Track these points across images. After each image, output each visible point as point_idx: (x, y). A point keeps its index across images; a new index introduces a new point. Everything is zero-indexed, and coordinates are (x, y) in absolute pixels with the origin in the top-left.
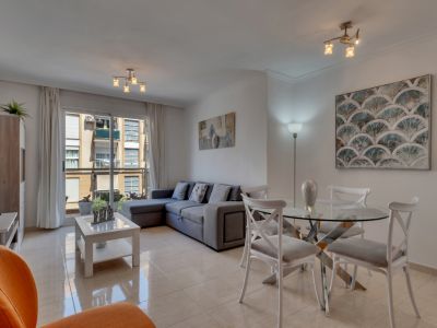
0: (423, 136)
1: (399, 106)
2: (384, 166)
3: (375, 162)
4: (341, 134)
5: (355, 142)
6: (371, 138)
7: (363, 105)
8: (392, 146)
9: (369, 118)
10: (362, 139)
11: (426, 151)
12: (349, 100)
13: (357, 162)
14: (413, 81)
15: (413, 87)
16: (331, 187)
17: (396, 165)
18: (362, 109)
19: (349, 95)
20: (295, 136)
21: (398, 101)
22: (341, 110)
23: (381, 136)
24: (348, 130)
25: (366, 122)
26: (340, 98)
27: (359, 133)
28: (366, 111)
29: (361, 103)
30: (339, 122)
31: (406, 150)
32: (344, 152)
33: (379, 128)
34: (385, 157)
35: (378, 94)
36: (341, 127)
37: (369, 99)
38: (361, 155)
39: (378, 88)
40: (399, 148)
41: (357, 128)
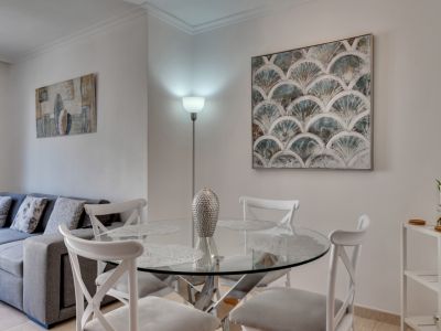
0: (363, 122)
1: (333, 77)
2: (316, 165)
3: (305, 160)
4: (259, 117)
5: (278, 128)
6: (299, 124)
7: (289, 73)
8: (326, 135)
9: (296, 94)
10: (287, 124)
11: (368, 144)
12: (269, 65)
13: (280, 159)
14: (351, 41)
15: (351, 50)
16: (244, 199)
17: (330, 163)
18: (286, 80)
19: (269, 57)
20: (194, 116)
21: (333, 70)
22: (258, 79)
23: (312, 120)
24: (268, 111)
25: (293, 99)
26: (257, 62)
27: (283, 116)
28: (293, 83)
29: (285, 71)
30: (256, 98)
31: (343, 141)
32: (263, 144)
33: (309, 109)
34: (317, 151)
35: (309, 58)
36: (259, 105)
37: (296, 65)
38: (285, 148)
39: (307, 48)
40: (335, 138)
41: (281, 108)
